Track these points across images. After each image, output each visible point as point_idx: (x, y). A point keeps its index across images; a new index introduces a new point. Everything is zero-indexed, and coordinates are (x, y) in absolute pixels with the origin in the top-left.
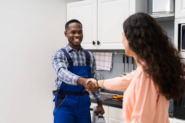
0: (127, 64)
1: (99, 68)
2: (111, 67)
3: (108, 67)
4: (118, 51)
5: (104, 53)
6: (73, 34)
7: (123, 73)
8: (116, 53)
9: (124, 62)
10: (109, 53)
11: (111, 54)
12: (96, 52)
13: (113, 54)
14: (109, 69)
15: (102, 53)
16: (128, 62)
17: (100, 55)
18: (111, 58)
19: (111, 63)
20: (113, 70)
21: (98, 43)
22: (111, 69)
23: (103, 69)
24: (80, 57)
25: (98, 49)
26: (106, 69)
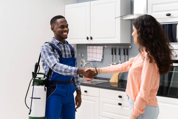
0: (115, 55)
1: (92, 60)
2: (102, 59)
3: (100, 58)
4: (107, 45)
5: (96, 46)
6: (62, 28)
7: (112, 63)
8: (106, 47)
9: (112, 54)
10: (100, 47)
11: (102, 47)
12: (90, 46)
13: (104, 48)
14: (100, 60)
15: (95, 47)
16: (115, 54)
17: (93, 48)
18: (102, 51)
19: (101, 55)
20: (104, 61)
21: (91, 38)
22: (102, 60)
23: (95, 60)
24: (66, 49)
25: (91, 43)
26: (98, 60)
